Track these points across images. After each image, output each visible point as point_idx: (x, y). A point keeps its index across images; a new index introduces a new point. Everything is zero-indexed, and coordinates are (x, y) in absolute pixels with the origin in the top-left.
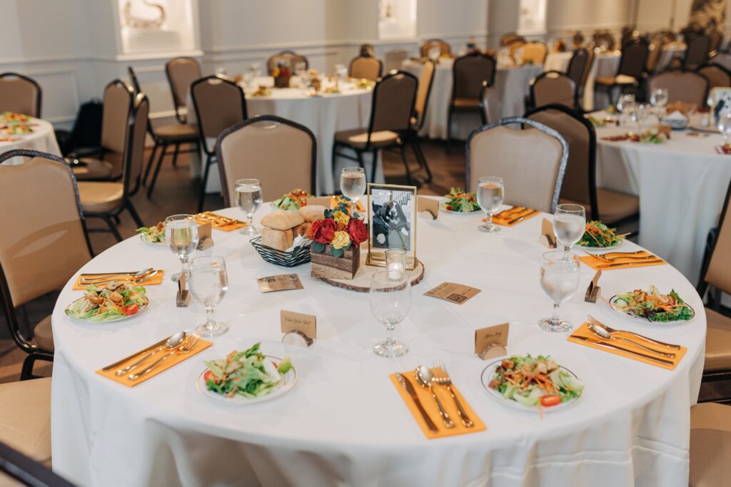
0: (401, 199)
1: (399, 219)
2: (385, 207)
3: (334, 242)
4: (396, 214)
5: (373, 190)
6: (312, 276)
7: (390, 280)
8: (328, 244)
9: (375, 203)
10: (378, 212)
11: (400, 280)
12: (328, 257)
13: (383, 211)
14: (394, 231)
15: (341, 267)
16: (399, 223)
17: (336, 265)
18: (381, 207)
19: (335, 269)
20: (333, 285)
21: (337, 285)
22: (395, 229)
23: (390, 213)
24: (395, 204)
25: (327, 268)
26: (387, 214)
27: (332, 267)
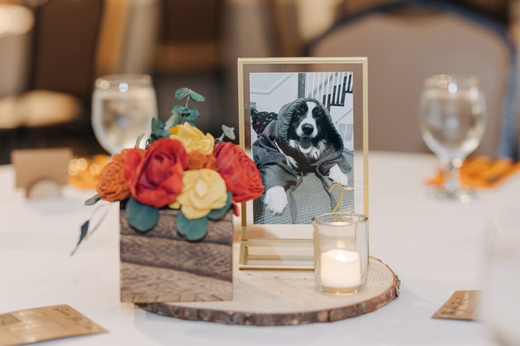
0: (329, 91)
1: (322, 144)
2: (285, 115)
3: (182, 199)
4: (315, 133)
5: (252, 76)
6: (122, 299)
7: (328, 290)
8: (166, 207)
9: (259, 109)
10: (266, 131)
11: (360, 288)
12: (164, 242)
13: (280, 127)
14: (311, 176)
15: (204, 268)
16: (324, 153)
17: (189, 264)
18: (274, 116)
19: (186, 276)
20: (184, 318)
21: (198, 315)
22: (313, 170)
23: (299, 131)
24: (311, 106)
25: (164, 273)
26: (292, 134)
27: (179, 269)
